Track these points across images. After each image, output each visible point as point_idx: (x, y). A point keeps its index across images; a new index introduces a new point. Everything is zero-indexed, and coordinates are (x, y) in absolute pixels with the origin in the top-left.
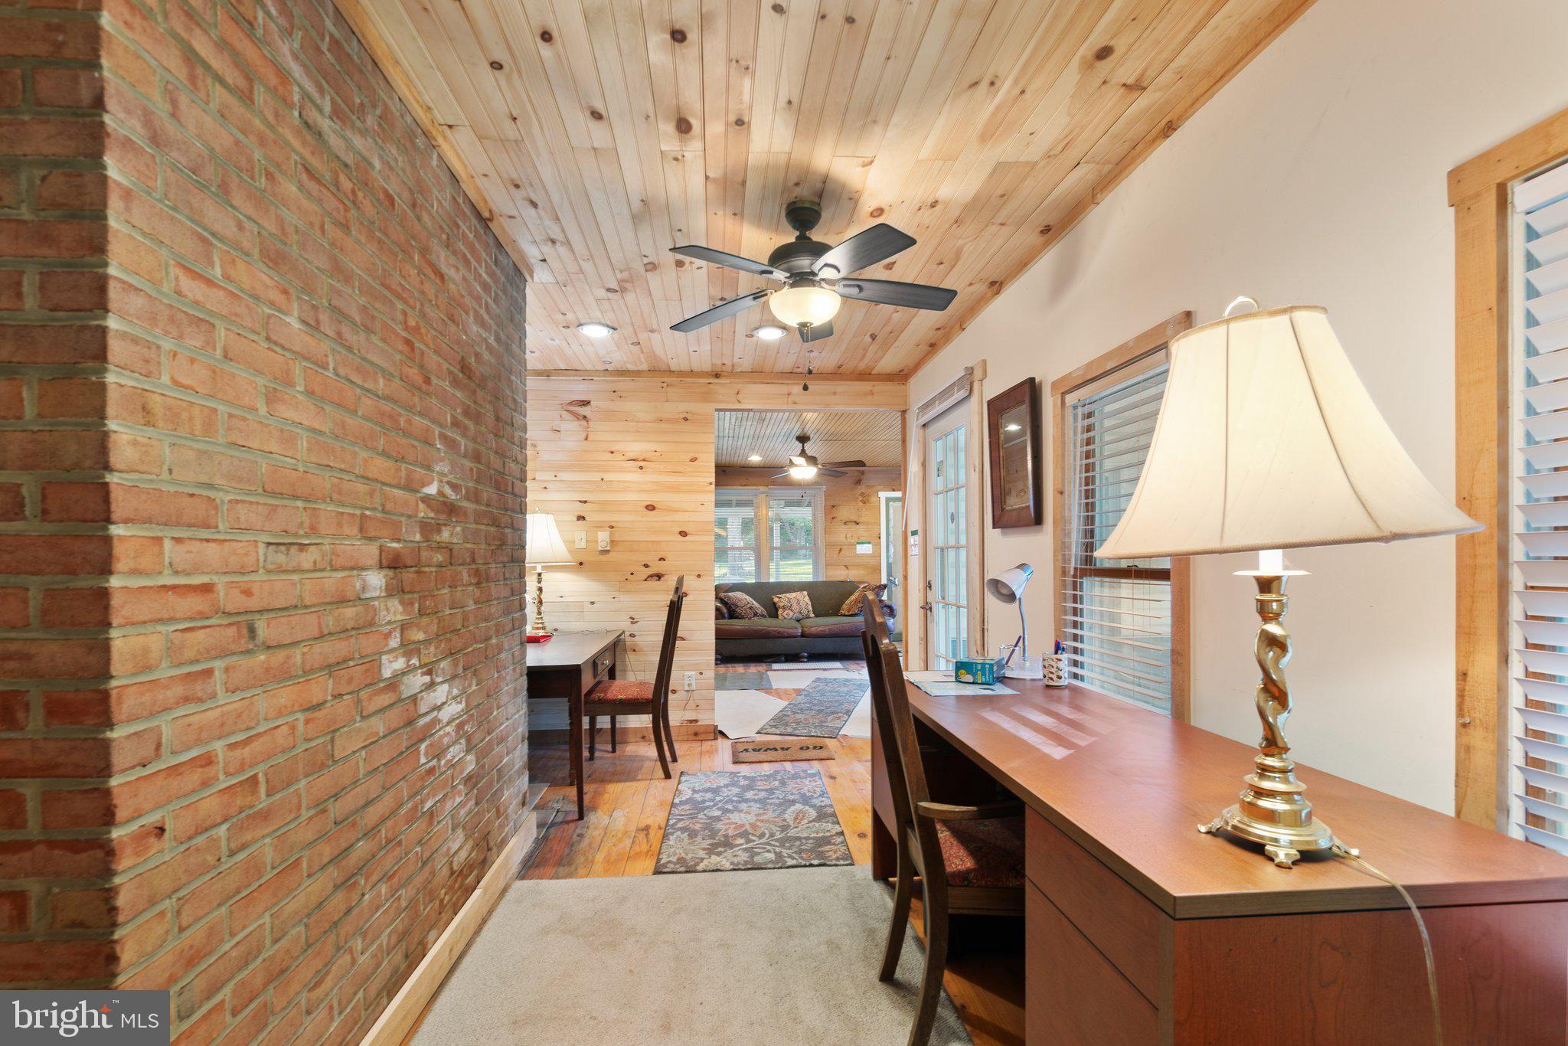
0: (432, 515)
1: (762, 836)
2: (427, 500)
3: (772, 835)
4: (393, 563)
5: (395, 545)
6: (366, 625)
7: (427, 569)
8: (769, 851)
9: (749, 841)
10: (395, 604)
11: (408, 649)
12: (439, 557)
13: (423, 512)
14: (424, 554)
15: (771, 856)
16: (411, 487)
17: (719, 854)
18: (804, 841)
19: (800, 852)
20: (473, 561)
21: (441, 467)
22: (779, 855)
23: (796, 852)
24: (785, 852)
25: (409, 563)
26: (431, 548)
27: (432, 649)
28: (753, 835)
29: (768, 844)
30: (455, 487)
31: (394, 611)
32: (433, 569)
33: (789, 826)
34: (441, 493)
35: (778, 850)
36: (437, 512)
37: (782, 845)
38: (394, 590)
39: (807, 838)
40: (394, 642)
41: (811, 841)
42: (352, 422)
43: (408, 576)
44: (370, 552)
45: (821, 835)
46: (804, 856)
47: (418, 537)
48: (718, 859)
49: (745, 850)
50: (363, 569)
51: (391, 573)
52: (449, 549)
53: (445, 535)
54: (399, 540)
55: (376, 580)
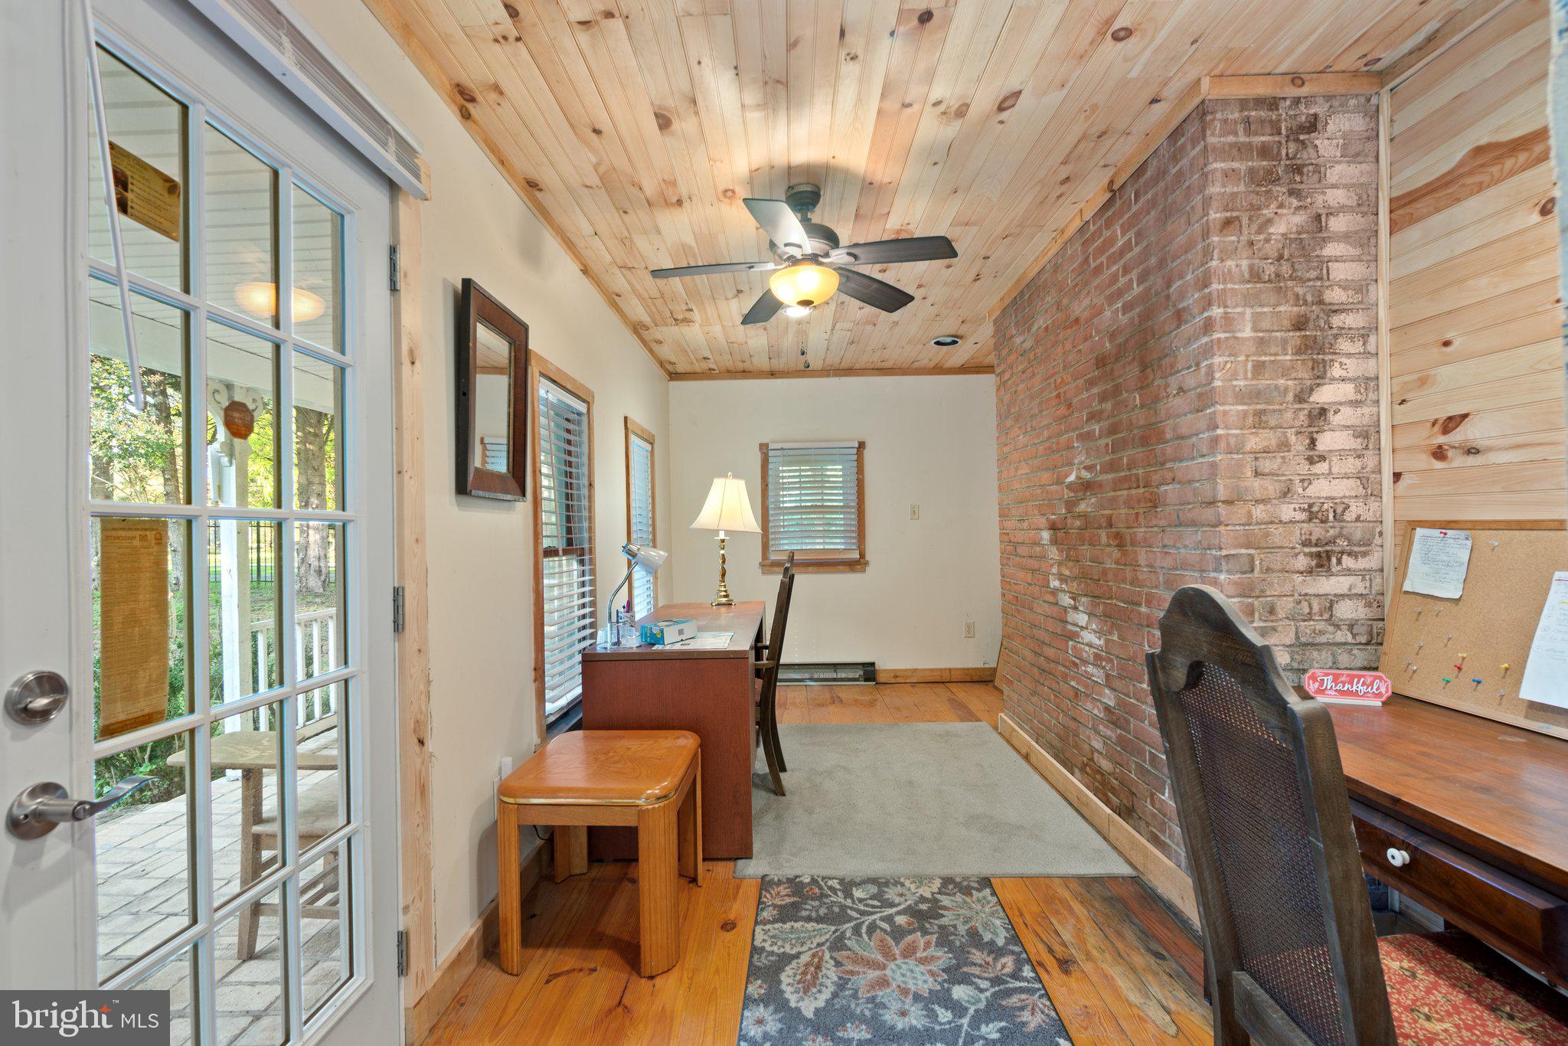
0: (1073, 495)
1: (872, 928)
2: (1070, 486)
3: (857, 930)
4: (1053, 527)
5: (1053, 517)
6: (1042, 557)
7: (1072, 531)
8: (861, 900)
9: (889, 919)
10: (1054, 549)
11: (1063, 579)
12: (1078, 523)
13: (1068, 494)
14: (1069, 521)
15: (858, 893)
16: (1059, 481)
17: (923, 899)
18: (814, 914)
19: (823, 895)
20: (1111, 526)
21: (1080, 458)
22: (848, 894)
23: (828, 896)
24: (840, 898)
25: (1060, 527)
26: (1073, 517)
27: (1075, 584)
28: (885, 931)
29: (863, 913)
30: (1088, 468)
31: (1054, 553)
32: (1075, 531)
33: (831, 949)
34: (1078, 477)
35: (849, 902)
36: (1075, 492)
37: (843, 908)
38: (1054, 541)
39: (809, 919)
40: (1055, 570)
41: (804, 913)
42: (1036, 462)
43: (1060, 534)
44: (1042, 522)
45: (788, 925)
46: (817, 891)
47: (1064, 511)
48: (921, 891)
49: (892, 905)
50: (1041, 530)
51: (1052, 532)
52: (1084, 516)
53: (1082, 507)
54: (1055, 514)
55: (1046, 535)
